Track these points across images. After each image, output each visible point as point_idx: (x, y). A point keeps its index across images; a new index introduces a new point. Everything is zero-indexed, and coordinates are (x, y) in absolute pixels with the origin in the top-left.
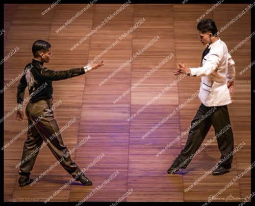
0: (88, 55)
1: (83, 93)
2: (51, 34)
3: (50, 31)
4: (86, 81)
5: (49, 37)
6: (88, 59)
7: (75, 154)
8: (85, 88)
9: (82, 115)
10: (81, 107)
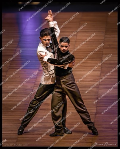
0: (103, 51)
1: (99, 77)
2: (77, 38)
3: (77, 36)
4: (101, 69)
5: (76, 40)
6: (102, 55)
7: (95, 119)
8: (101, 74)
9: (99, 92)
10: (99, 87)
